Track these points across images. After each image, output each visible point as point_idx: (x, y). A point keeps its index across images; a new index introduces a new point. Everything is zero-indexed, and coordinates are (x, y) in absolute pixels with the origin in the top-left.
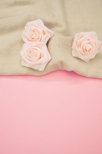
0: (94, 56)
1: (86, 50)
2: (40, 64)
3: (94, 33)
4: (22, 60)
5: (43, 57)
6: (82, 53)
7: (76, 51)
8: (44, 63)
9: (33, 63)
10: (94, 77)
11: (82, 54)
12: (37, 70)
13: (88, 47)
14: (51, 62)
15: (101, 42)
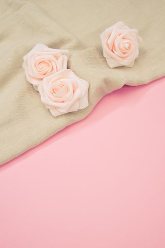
0: (138, 52)
2: (79, 99)
3: (120, 23)
4: (49, 110)
5: (77, 88)
6: (122, 56)
7: (112, 58)
8: (84, 95)
9: (70, 103)
10: (154, 79)
11: (122, 58)
12: (79, 110)
13: (125, 44)
14: (91, 88)
15: (136, 30)
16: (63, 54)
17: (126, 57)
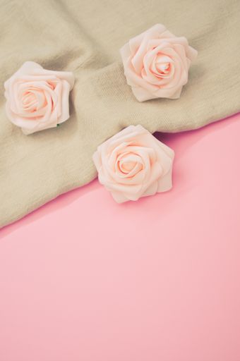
0: (185, 75)
1: (163, 73)
6: (156, 83)
7: (140, 86)
11: (158, 86)
13: (162, 63)
15: (183, 39)
16: (61, 79)
17: (164, 85)
